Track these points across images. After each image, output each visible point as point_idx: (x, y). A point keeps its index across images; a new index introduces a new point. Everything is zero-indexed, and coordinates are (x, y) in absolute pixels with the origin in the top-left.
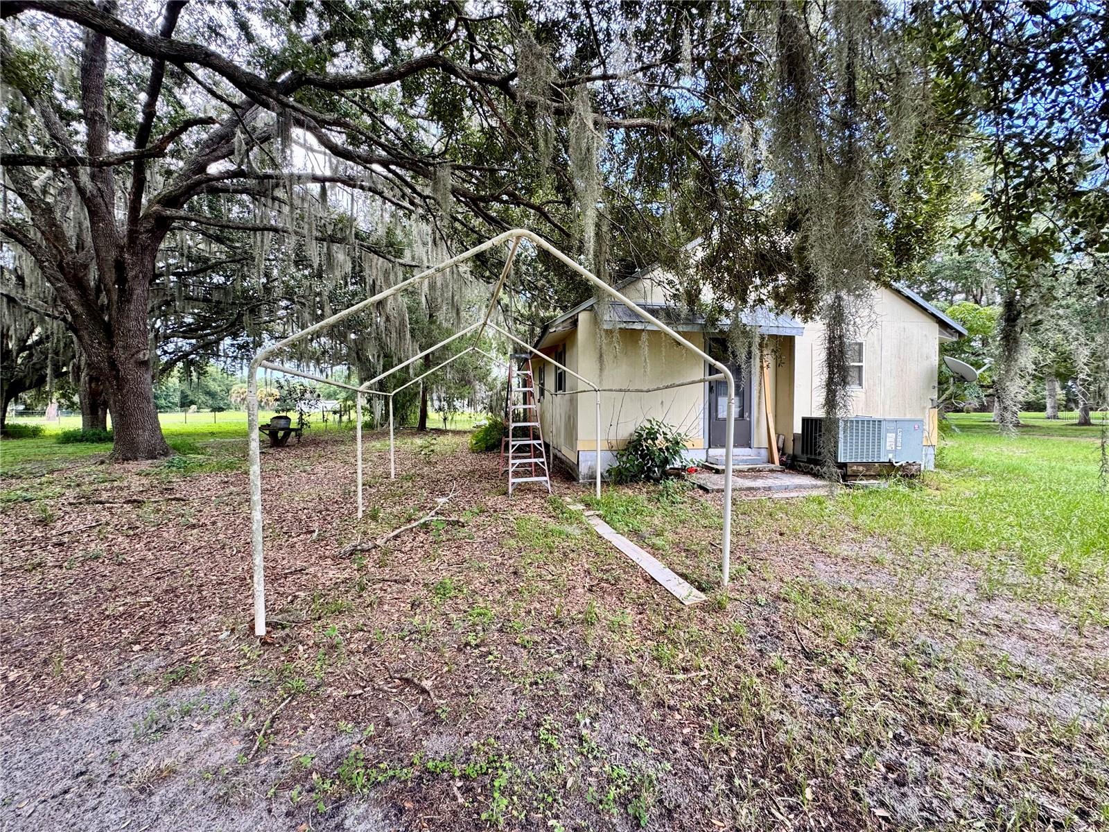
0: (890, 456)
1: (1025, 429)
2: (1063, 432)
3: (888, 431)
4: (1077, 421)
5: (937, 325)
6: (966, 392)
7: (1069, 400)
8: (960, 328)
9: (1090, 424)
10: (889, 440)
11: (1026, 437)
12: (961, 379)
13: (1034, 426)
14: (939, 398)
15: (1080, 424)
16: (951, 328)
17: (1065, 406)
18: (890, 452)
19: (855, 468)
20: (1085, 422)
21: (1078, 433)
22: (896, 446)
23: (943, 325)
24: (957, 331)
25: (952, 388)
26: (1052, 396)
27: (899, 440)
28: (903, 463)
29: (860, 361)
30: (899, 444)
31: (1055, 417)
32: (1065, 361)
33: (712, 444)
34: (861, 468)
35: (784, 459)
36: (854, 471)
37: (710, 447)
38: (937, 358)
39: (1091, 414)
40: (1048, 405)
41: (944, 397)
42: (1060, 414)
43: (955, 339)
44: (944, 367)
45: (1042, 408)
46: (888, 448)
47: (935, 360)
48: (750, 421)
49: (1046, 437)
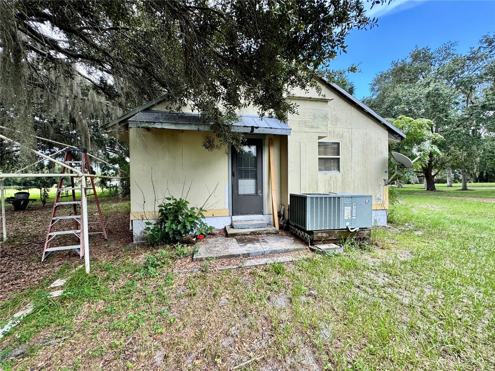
0: (348, 224)
1: (439, 193)
2: (456, 194)
3: (345, 205)
4: (461, 188)
5: (387, 132)
6: (406, 175)
7: (455, 178)
8: (401, 133)
9: (467, 190)
10: (347, 212)
11: (439, 197)
12: (402, 166)
13: (442, 191)
14: (389, 178)
15: (463, 190)
16: (396, 133)
17: (454, 181)
18: (347, 221)
19: (320, 235)
20: (465, 188)
21: (463, 195)
22: (352, 216)
23: (391, 131)
24: (400, 136)
25: (396, 172)
26: (449, 176)
27: (354, 211)
28: (357, 229)
29: (339, 155)
30: (354, 215)
31: (451, 186)
32: (456, 159)
33: (234, 212)
34: (324, 235)
35: (282, 223)
36: (319, 237)
37: (233, 215)
38: (388, 153)
39: (468, 184)
40: (448, 181)
41: (392, 178)
42: (454, 185)
43: (398, 141)
44: (392, 159)
45: (445, 182)
46: (346, 218)
47: (386, 154)
48: (262, 196)
49: (449, 197)
